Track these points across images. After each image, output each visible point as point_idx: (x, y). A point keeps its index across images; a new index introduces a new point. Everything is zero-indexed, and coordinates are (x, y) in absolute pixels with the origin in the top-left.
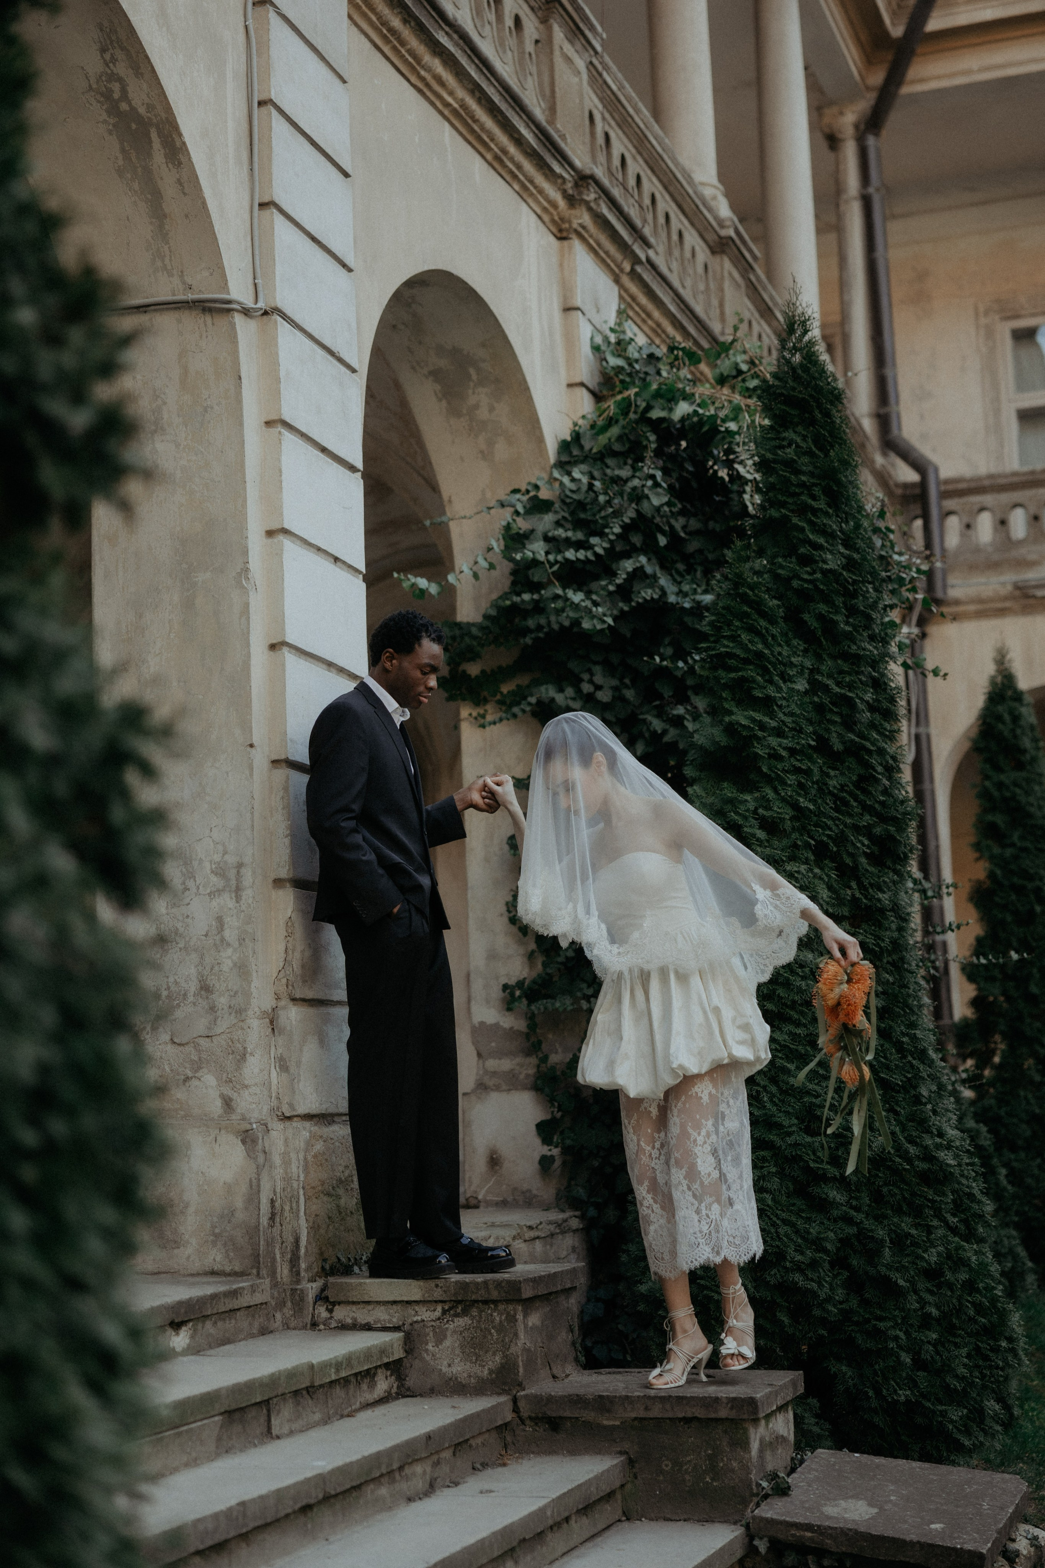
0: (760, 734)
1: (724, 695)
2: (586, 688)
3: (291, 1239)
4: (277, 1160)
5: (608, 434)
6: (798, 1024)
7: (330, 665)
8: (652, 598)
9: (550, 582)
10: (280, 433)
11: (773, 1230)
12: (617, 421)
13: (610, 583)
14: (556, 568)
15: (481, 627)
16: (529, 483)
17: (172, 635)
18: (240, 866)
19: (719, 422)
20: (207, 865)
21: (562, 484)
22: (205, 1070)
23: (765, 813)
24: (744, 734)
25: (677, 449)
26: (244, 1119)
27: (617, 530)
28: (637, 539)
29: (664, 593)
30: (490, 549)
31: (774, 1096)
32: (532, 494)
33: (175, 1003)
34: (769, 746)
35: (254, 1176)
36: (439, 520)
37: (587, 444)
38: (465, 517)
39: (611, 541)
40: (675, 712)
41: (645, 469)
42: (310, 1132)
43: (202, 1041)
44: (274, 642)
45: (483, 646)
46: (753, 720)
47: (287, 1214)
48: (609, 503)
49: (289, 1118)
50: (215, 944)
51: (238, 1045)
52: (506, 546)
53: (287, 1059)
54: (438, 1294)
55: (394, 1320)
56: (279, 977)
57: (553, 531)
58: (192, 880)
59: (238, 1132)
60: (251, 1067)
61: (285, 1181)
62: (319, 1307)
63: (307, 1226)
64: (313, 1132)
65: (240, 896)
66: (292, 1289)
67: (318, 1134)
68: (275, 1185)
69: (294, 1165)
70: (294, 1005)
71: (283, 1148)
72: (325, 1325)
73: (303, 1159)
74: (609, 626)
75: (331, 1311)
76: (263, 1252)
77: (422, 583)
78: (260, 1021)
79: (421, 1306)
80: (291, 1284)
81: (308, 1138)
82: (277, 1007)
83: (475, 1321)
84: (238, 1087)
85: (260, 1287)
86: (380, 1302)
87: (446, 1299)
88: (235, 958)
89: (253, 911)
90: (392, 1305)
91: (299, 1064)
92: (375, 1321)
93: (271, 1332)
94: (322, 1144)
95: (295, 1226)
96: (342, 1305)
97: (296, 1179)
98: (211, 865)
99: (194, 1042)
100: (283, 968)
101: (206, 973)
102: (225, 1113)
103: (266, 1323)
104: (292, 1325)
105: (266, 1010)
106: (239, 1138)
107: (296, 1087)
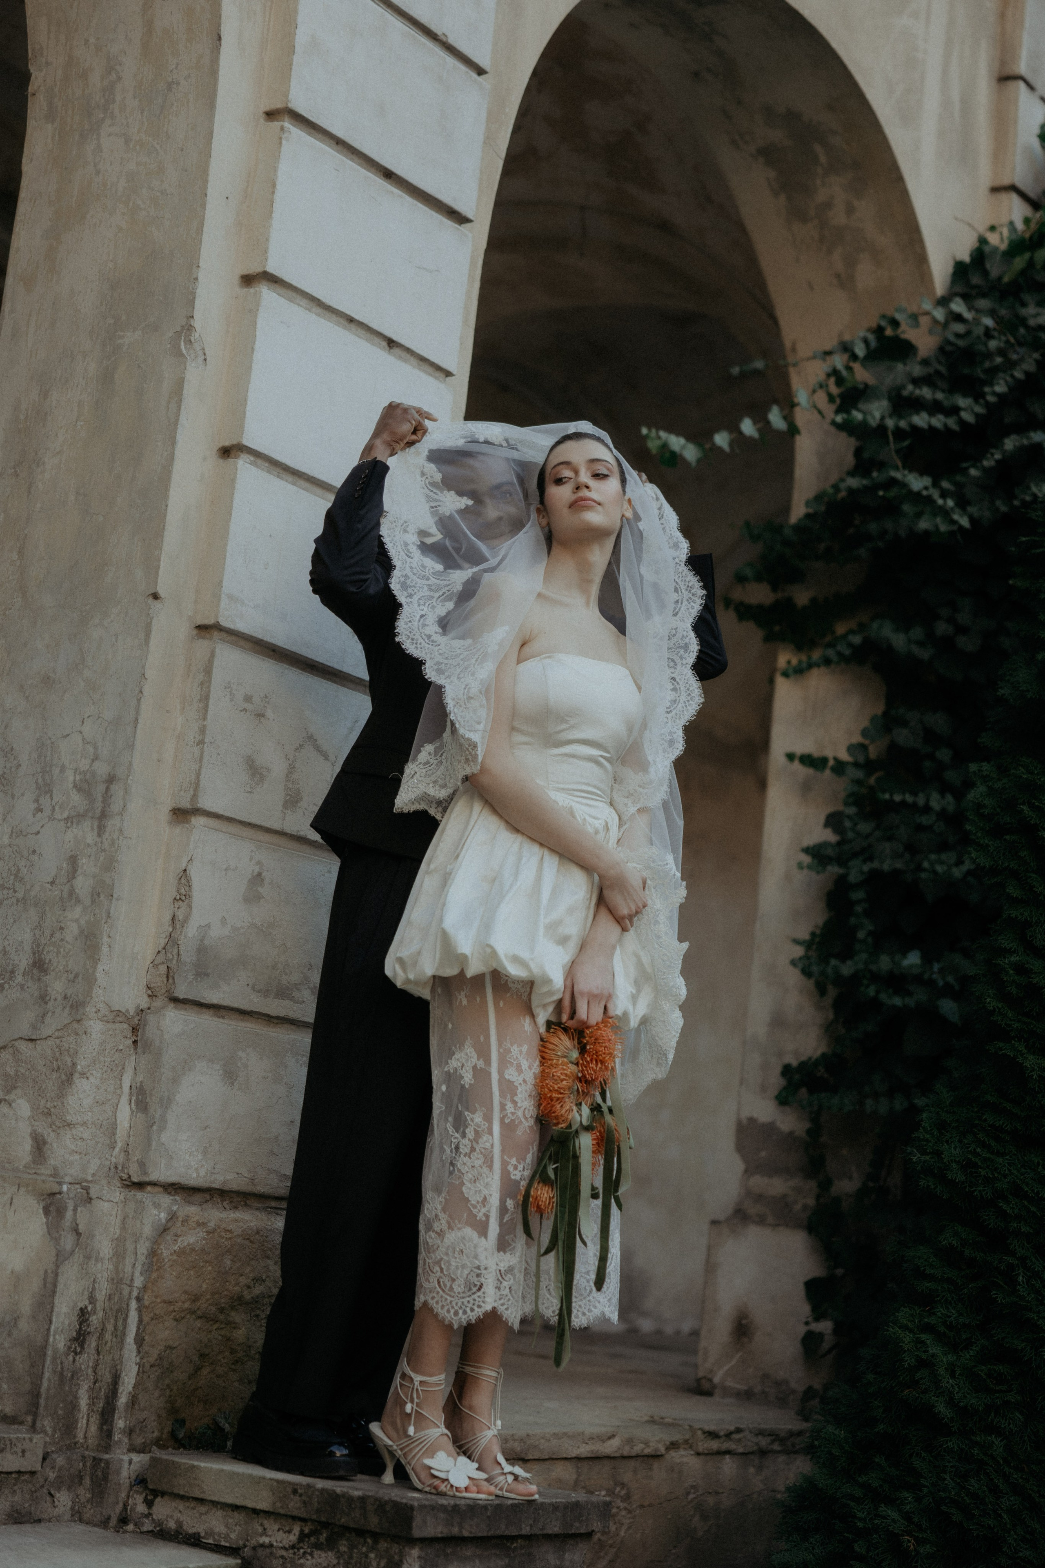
2: (942, 628)
3: (108, 1378)
4: (105, 1247)
5: (1027, 255)
9: (890, 462)
10: (284, 129)
13: (974, 466)
14: (906, 443)
15: (799, 530)
16: (883, 317)
17: (79, 425)
18: (111, 780)
20: (70, 775)
22: (19, 1092)
26: (55, 1174)
27: (1001, 389)
28: (1038, 408)
32: (888, 332)
35: (51, 1267)
37: (994, 269)
39: (987, 405)
42: (170, 1212)
43: (23, 1046)
44: (227, 444)
47: (108, 1336)
48: (1001, 352)
49: (140, 1186)
50: (61, 898)
51: (69, 1060)
53: (147, 1092)
54: (294, 1506)
55: (233, 1536)
56: (156, 962)
57: (910, 387)
58: (48, 796)
59: (42, 1195)
60: (81, 1096)
61: (113, 1284)
62: (135, 1496)
63: (138, 1360)
64: (181, 1214)
65: (105, 827)
66: (94, 1458)
67: (195, 1219)
68: (94, 1289)
69: (129, 1261)
70: (176, 1008)
71: (118, 1232)
72: (136, 1525)
73: (146, 1252)
74: (961, 528)
75: (149, 1504)
76: (48, 1389)
77: (676, 442)
78: (110, 1026)
79: (272, 1521)
80: (97, 1450)
81: (164, 1221)
82: (149, 1009)
83: (342, 1561)
84: (57, 1123)
85: (19, 1445)
86: (218, 1503)
87: (304, 1515)
88: (82, 922)
89: (116, 852)
90: (233, 1511)
91: (167, 1103)
92: (206, 1533)
93: (39, 1521)
94: (203, 1234)
95: (117, 1357)
96: (166, 1498)
97: (128, 1282)
98: (75, 775)
99: (13, 1046)
100: (164, 948)
101: (43, 941)
102: (34, 1162)
103: (27, 1505)
104: (86, 1517)
105: (123, 1010)
106: (42, 1204)
107: (154, 1137)
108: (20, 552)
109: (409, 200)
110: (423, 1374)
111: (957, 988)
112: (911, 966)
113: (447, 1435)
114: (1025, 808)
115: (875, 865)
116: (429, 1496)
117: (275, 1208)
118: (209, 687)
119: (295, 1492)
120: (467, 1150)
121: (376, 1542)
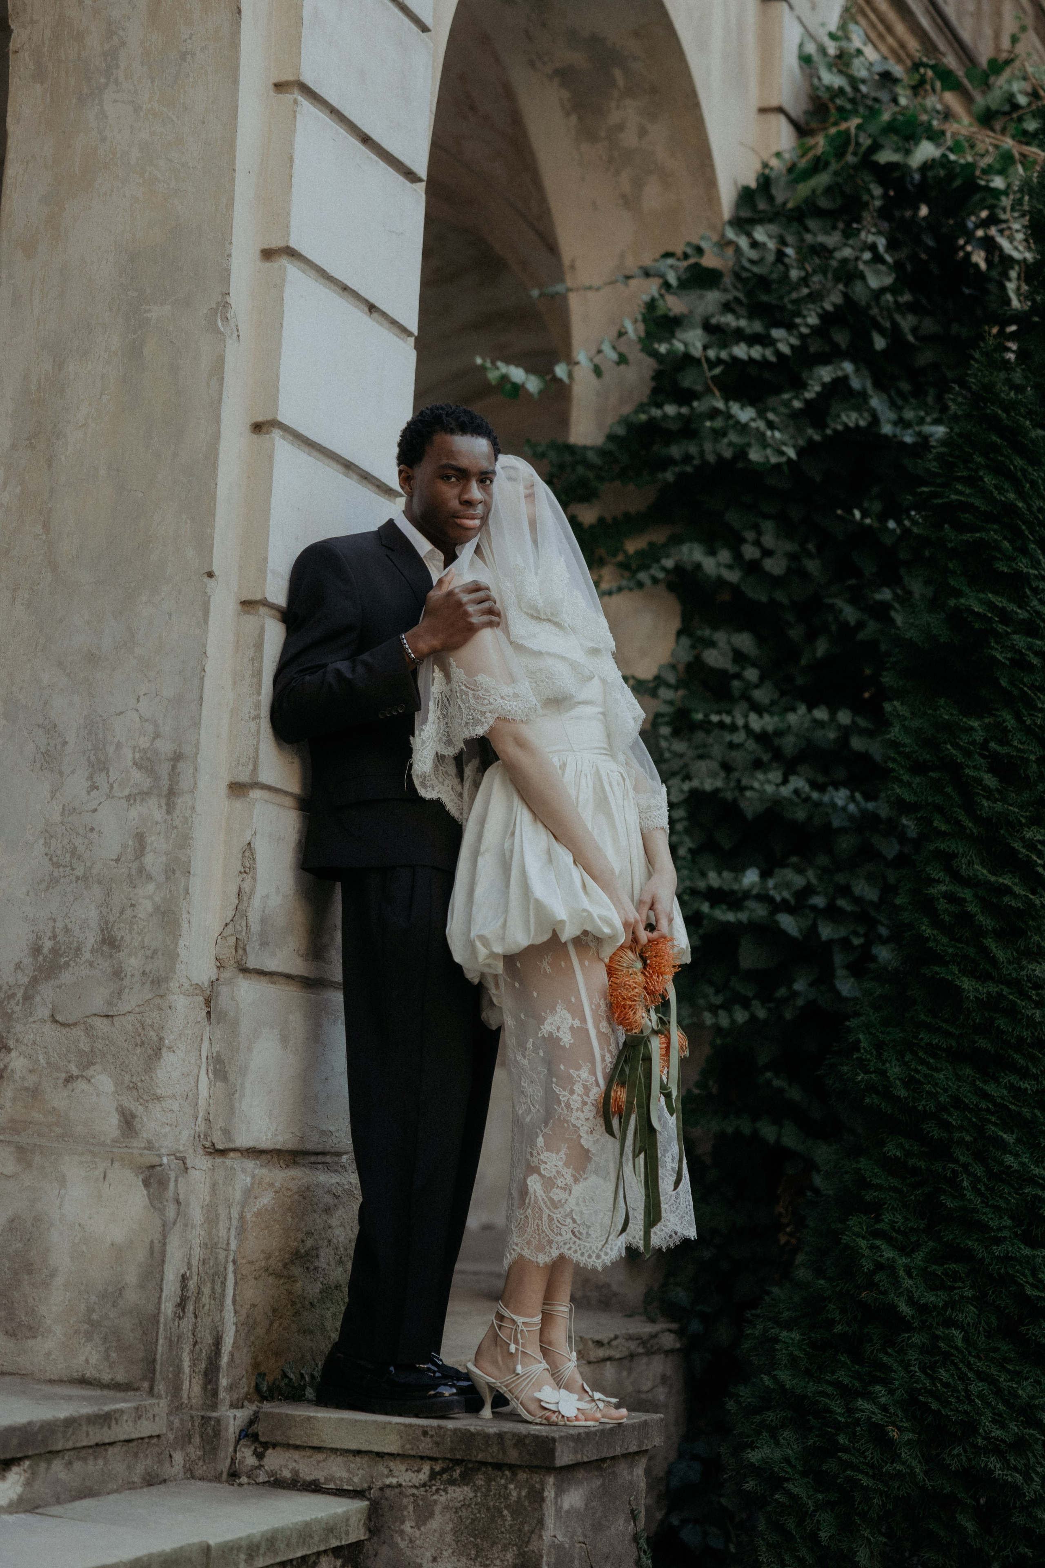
0: (1001, 628)
1: (950, 565)
2: (750, 552)
3: (209, 1339)
4: (197, 1215)
5: (813, 183)
6: (1024, 1074)
7: (348, 466)
8: (857, 426)
9: (708, 391)
10: (295, 101)
11: (961, 1387)
12: (827, 164)
13: (796, 397)
14: (717, 371)
15: (602, 452)
16: (688, 244)
17: (105, 398)
18: (177, 758)
19: (978, 173)
20: (128, 754)
21: (738, 250)
22: (98, 1067)
23: (999, 749)
24: (977, 626)
25: (915, 214)
26: (150, 1147)
27: (813, 320)
28: (841, 338)
29: (875, 421)
30: (621, 334)
31: (978, 1180)
32: (692, 261)
33: (63, 960)
34: (1013, 648)
35: (157, 1236)
36: (551, 289)
37: (780, 195)
38: (590, 288)
39: (802, 337)
40: (878, 597)
41: (863, 235)
42: (253, 1177)
43: (97, 1023)
44: (260, 419)
45: (601, 479)
46: (992, 607)
47: (205, 1299)
48: (805, 281)
49: (223, 1152)
50: (129, 875)
51: (153, 1034)
52: (648, 334)
53: (226, 1061)
54: (425, 1446)
55: (356, 1480)
56: (224, 934)
57: (718, 315)
58: (103, 774)
59: (140, 1168)
60: (169, 1069)
61: (207, 1248)
62: (243, 1449)
63: (235, 1320)
64: (259, 1177)
65: (174, 804)
66: (203, 1417)
67: (267, 1181)
68: (190, 1255)
69: (222, 1227)
70: (246, 978)
71: (208, 1198)
72: (249, 1477)
73: (237, 1216)
74: (790, 460)
75: (260, 1456)
76: (162, 1356)
77: (517, 374)
78: (190, 999)
79: (398, 1462)
80: (203, 1409)
81: (248, 1185)
82: (218, 980)
83: (479, 1494)
84: (145, 1097)
85: (151, 1411)
86: (336, 1450)
87: (437, 1455)
88: (157, 899)
89: (190, 829)
90: (354, 1456)
91: (244, 1070)
92: (326, 1479)
93: (165, 1481)
94: (272, 1195)
95: (217, 1319)
96: (278, 1448)
97: (224, 1246)
98: (134, 753)
99: (85, 1023)
100: (232, 920)
101: (112, 919)
102: (123, 1136)
103: (155, 1467)
104: (199, 1472)
105: (199, 983)
106: (141, 1177)
107: (237, 1105)
108: (46, 526)
109: (382, 164)
110: (525, 1316)
111: (793, 902)
112: (753, 885)
114: (949, 747)
115: (695, 783)
117: (314, 1163)
118: (261, 662)
119: (425, 1433)
120: (578, 1105)
121: (514, 1474)
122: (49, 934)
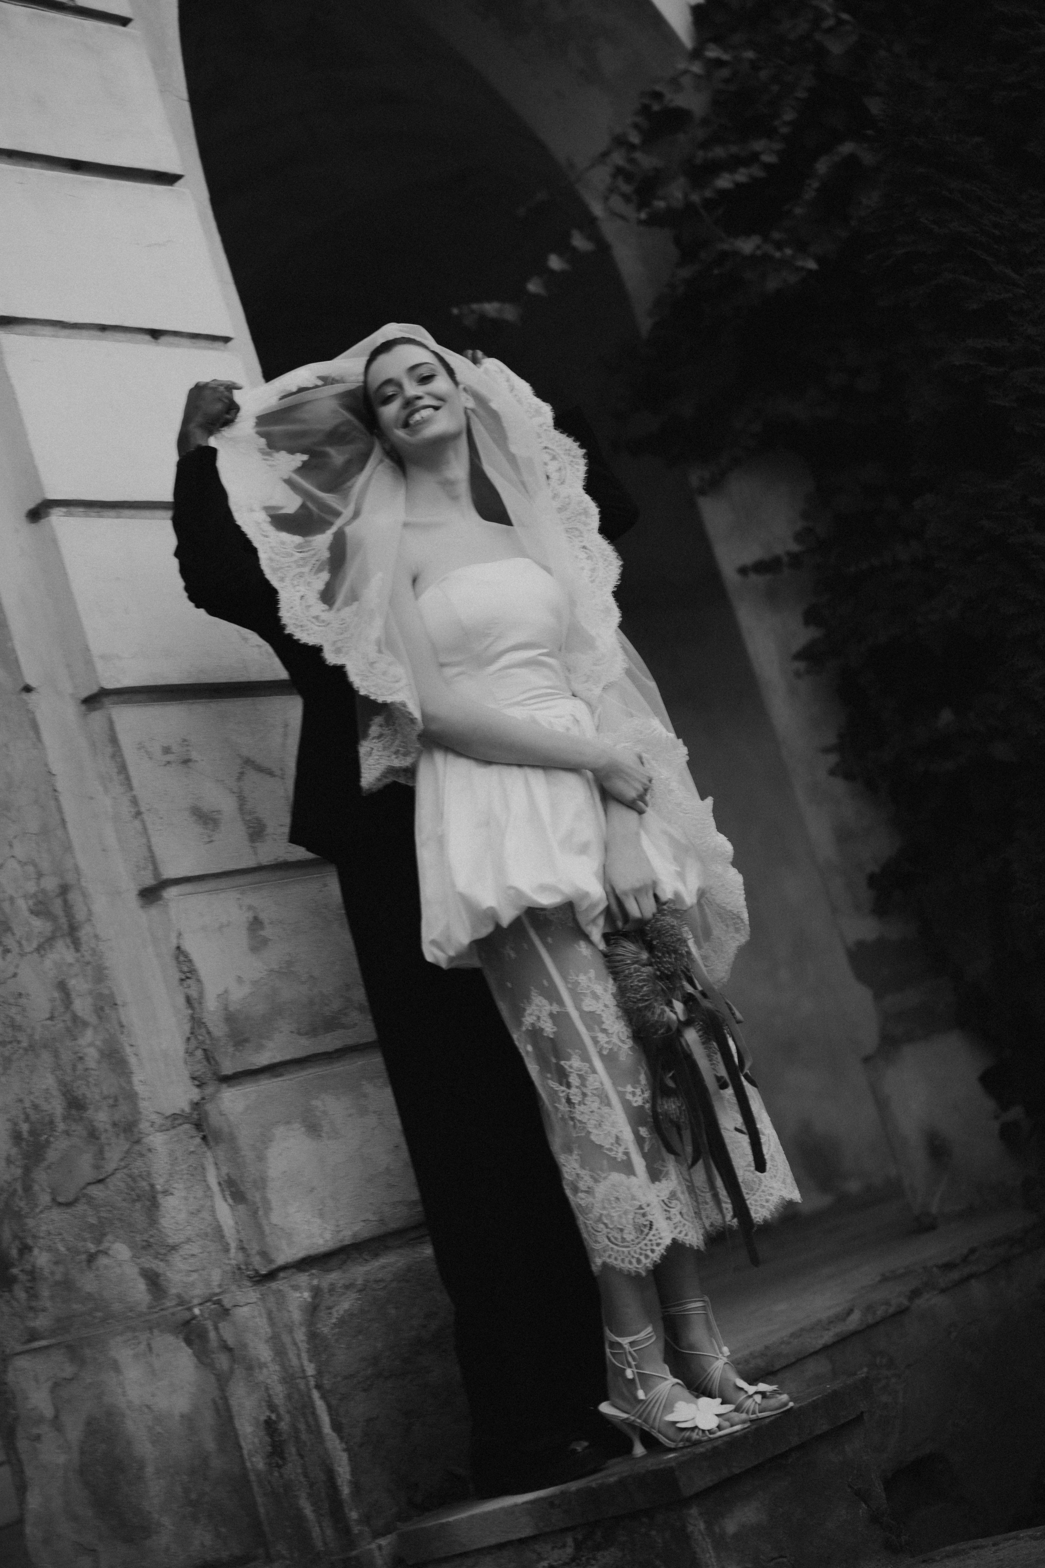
2: (836, 379)
3: (322, 1477)
4: (263, 1352)
9: (713, 235)
13: (797, 204)
14: (717, 212)
16: (645, 94)
18: (64, 890)
20: (21, 903)
22: (110, 1237)
26: (182, 1301)
27: (791, 116)
28: (836, 118)
33: (43, 1139)
35: (218, 1394)
39: (785, 138)
43: (95, 1191)
44: (33, 506)
47: (304, 1436)
48: (776, 79)
49: (271, 1276)
50: (68, 1030)
51: (144, 1184)
53: (238, 1181)
54: (558, 1519)
56: (190, 1051)
57: (701, 153)
58: (9, 934)
59: (177, 1327)
60: (173, 1214)
61: (286, 1382)
63: (344, 1446)
64: (325, 1285)
65: (79, 939)
66: (342, 1560)
67: (339, 1285)
68: (269, 1396)
69: (292, 1354)
70: (229, 1086)
71: (269, 1330)
73: (304, 1338)
74: (810, 271)
76: (267, 1514)
77: (492, 308)
78: (171, 1133)
79: (543, 1543)
80: (342, 1551)
81: (309, 1300)
82: (203, 1099)
83: (627, 1552)
84: (161, 1251)
86: (483, 1549)
87: (572, 1524)
88: (98, 1043)
89: (101, 959)
90: (500, 1551)
91: (262, 1183)
94: (354, 1296)
95: (322, 1452)
96: (430, 1566)
97: (301, 1375)
98: (27, 901)
99: (85, 1195)
100: (192, 1033)
101: (68, 1079)
102: (155, 1299)
105: (177, 1112)
106: (181, 1336)
107: (264, 1222)
109: (109, 183)
112: (949, 725)
113: (678, 1384)
115: (872, 641)
116: (685, 1451)
118: (122, 756)
119: (551, 1506)
121: (652, 1518)
122: (22, 1117)
